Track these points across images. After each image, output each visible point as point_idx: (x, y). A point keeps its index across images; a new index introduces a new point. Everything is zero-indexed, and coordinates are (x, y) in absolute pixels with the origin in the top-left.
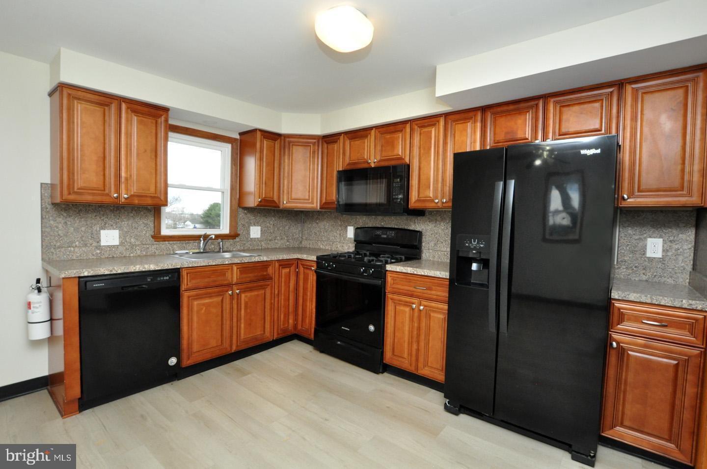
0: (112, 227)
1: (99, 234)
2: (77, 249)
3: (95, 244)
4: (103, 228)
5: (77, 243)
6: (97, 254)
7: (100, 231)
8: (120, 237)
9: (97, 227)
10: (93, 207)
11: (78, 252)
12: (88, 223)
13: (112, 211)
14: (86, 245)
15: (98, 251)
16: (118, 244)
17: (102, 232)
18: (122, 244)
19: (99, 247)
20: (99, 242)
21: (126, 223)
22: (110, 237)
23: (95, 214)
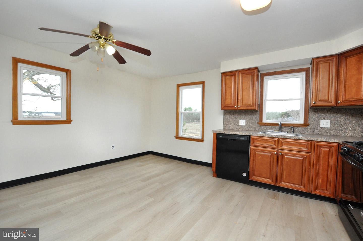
0: (243, 119)
1: (239, 121)
2: (232, 126)
3: (237, 125)
4: (240, 119)
5: (232, 124)
6: (237, 128)
7: (239, 120)
8: (246, 123)
9: (238, 119)
10: (237, 112)
11: (232, 127)
12: (236, 117)
13: (243, 113)
14: (235, 125)
15: (238, 127)
16: (245, 125)
17: (240, 120)
18: (246, 125)
19: (238, 126)
20: (239, 124)
21: (248, 117)
22: (242, 122)
23: (238, 114)
